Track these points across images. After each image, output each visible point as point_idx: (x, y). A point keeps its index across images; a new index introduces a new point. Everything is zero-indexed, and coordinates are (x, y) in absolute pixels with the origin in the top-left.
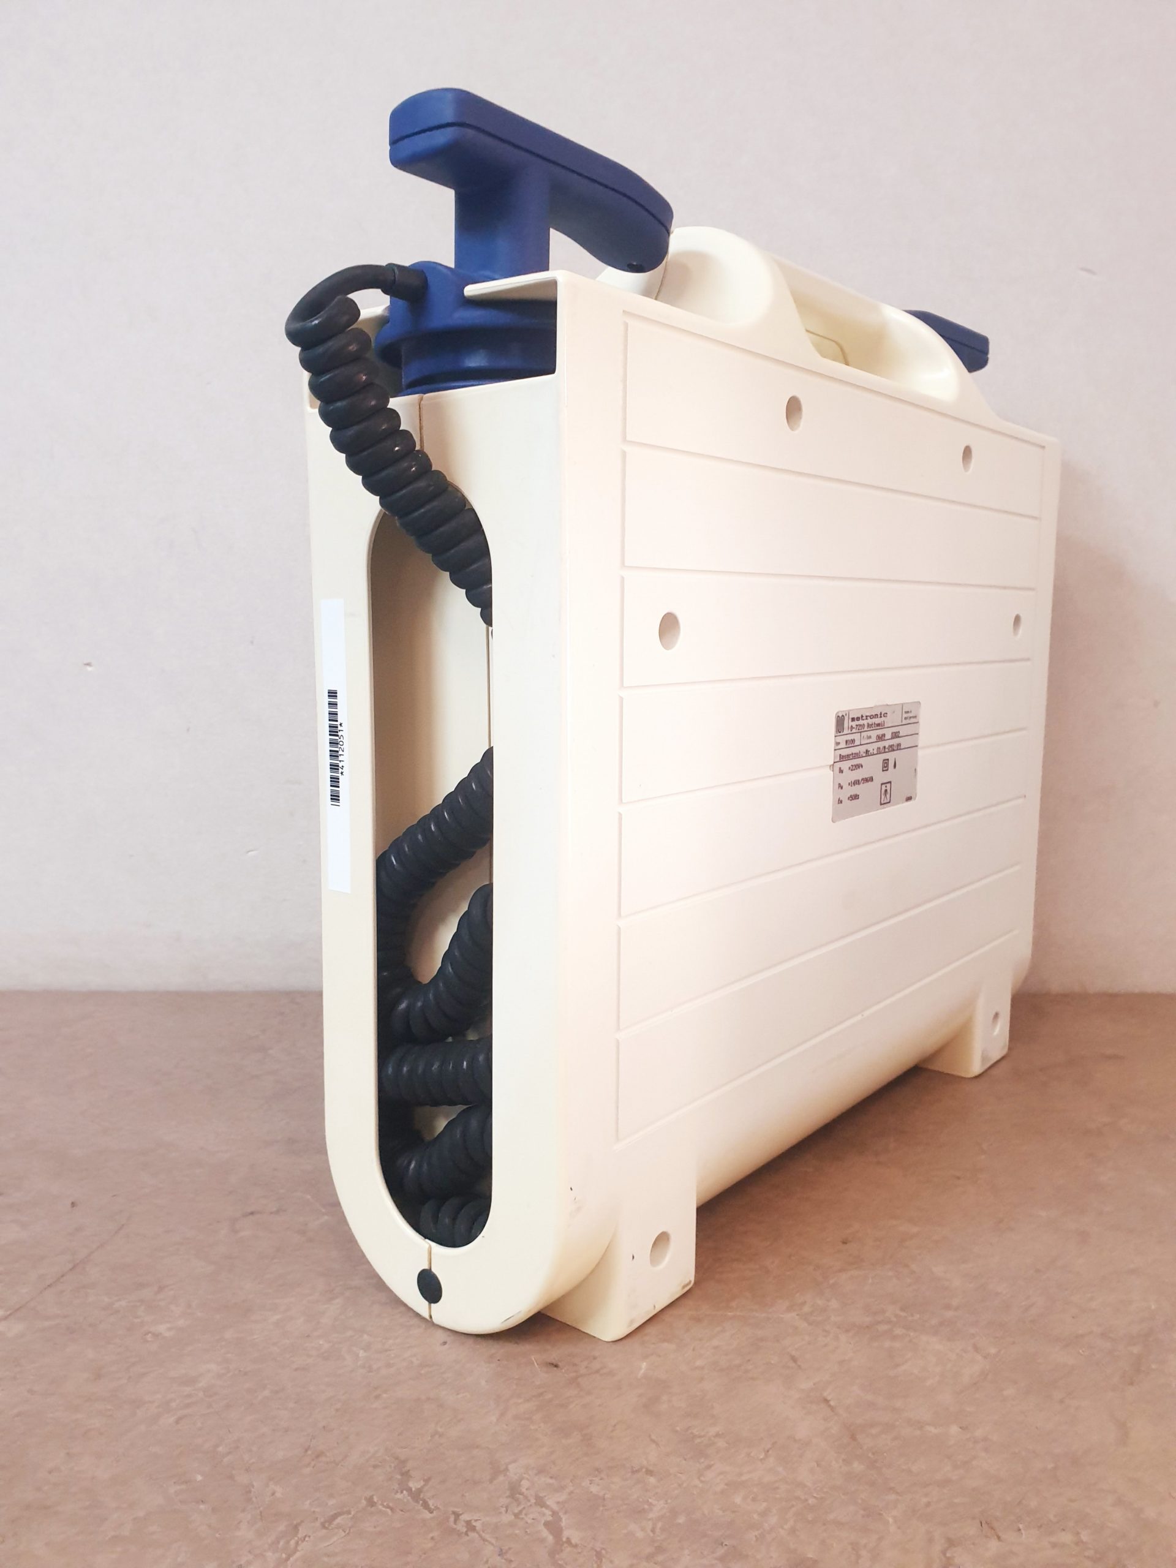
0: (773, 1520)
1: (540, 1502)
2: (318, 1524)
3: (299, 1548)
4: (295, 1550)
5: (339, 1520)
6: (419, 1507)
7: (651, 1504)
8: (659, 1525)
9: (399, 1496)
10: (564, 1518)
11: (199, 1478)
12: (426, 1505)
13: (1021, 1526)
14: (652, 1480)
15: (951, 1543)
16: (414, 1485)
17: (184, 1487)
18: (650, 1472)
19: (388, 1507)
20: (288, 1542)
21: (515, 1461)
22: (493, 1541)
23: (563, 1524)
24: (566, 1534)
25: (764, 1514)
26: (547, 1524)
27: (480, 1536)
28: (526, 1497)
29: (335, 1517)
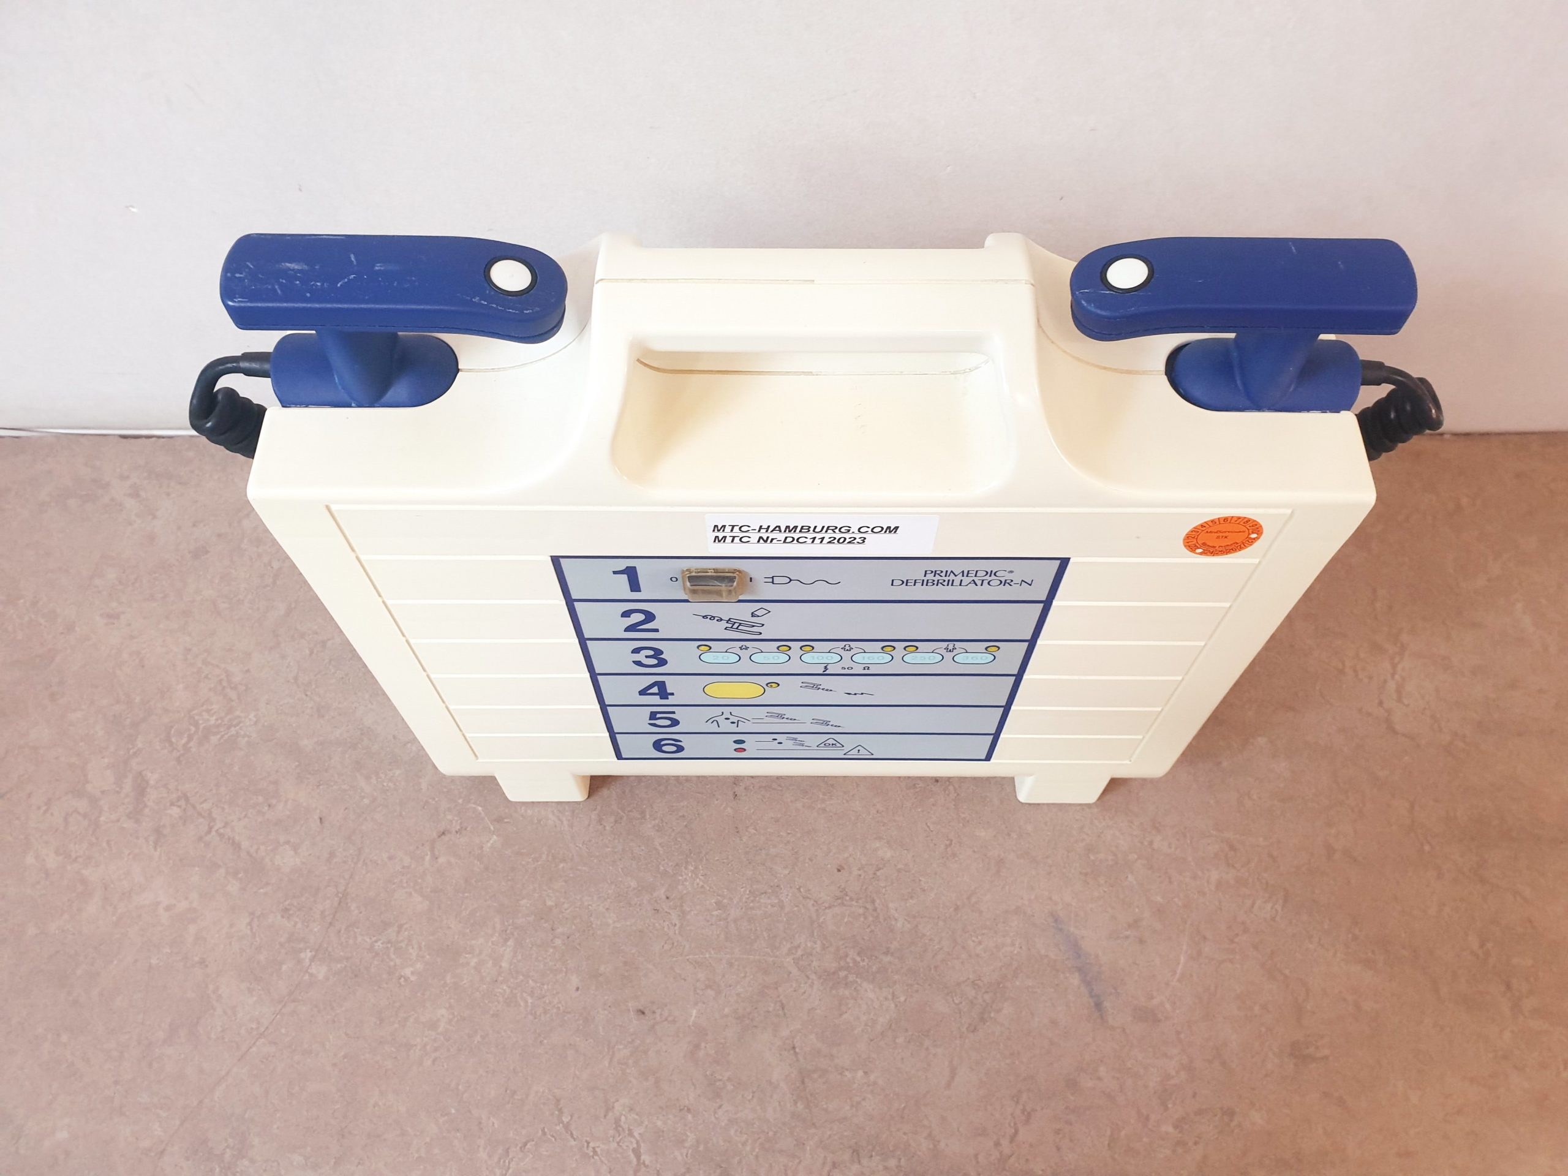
0: (748, 1148)
1: (631, 1134)
2: (518, 1148)
3: (511, 1166)
4: (509, 1168)
5: (528, 1146)
6: (569, 1137)
7: (687, 1136)
8: (690, 1151)
9: (558, 1128)
10: (642, 1145)
11: (453, 1111)
12: (572, 1135)
13: (874, 1153)
14: (690, 1117)
15: (834, 1165)
16: (566, 1119)
17: (446, 1118)
18: (689, 1110)
19: (553, 1136)
20: (504, 1162)
21: (617, 1101)
22: (606, 1162)
23: (642, 1151)
24: (643, 1157)
25: (744, 1144)
26: (634, 1150)
27: (600, 1159)
28: (623, 1129)
29: (525, 1144)
